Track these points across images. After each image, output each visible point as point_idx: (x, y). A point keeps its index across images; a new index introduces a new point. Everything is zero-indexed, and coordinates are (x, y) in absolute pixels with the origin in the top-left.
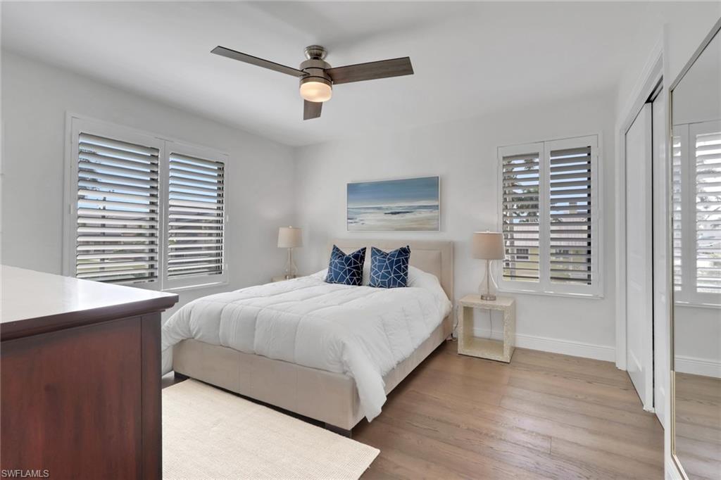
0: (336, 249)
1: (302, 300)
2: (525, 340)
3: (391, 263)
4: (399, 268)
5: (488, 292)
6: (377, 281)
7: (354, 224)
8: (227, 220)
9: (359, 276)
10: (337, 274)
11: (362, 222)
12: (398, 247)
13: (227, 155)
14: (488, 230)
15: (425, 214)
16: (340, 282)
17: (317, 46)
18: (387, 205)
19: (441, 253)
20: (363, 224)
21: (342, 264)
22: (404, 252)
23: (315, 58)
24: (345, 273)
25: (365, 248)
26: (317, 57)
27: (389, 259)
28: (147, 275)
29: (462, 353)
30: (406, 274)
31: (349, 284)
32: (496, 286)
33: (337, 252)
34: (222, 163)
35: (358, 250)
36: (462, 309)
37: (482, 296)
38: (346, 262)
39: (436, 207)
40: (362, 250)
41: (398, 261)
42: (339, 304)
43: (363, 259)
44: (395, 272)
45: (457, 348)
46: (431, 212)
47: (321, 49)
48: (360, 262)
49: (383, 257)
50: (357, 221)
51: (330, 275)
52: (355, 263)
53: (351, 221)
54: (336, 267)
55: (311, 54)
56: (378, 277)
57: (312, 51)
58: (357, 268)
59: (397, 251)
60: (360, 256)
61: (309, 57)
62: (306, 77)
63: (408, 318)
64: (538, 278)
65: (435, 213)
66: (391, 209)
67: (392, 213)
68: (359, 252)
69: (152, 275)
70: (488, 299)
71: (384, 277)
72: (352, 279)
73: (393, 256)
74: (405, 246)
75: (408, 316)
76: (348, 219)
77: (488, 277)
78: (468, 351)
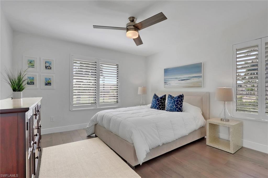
0: (155, 95)
1: (132, 114)
2: (247, 144)
3: (174, 102)
4: (178, 103)
5: (225, 117)
6: (169, 108)
7: (167, 85)
8: (120, 85)
9: (162, 106)
10: (154, 105)
11: (170, 84)
12: (178, 95)
13: (119, 62)
14: (225, 87)
15: (196, 80)
16: (155, 108)
17: (132, 17)
18: (179, 77)
19: (202, 97)
20: (170, 85)
21: (156, 101)
22: (181, 97)
23: (132, 22)
24: (157, 105)
25: (166, 95)
26: (133, 21)
27: (174, 100)
28: (94, 103)
29: (208, 145)
30: (181, 106)
31: (158, 109)
32: (229, 114)
33: (155, 96)
34: (118, 65)
35: (162, 96)
36: (208, 124)
37: (221, 119)
38: (157, 100)
39: (200, 77)
40: (164, 96)
41: (177, 101)
42: (142, 117)
43: (165, 99)
44: (176, 105)
45: (206, 142)
46: (198, 79)
47: (133, 18)
48: (163, 100)
49: (171, 99)
50: (167, 84)
51: (152, 105)
52: (161, 101)
53: (165, 84)
54: (153, 102)
55: (130, 21)
56: (169, 107)
57: (130, 19)
58: (162, 103)
59: (177, 96)
60: (163, 98)
61: (130, 22)
62: (128, 30)
63: (173, 125)
64: (257, 112)
65: (201, 79)
66: (181, 78)
67: (181, 80)
68: (163, 96)
69: (95, 103)
70: (224, 120)
71: (171, 107)
72: (159, 107)
73: (176, 98)
74: (182, 94)
75: (173, 124)
76: (165, 83)
77: (225, 109)
78: (211, 144)
